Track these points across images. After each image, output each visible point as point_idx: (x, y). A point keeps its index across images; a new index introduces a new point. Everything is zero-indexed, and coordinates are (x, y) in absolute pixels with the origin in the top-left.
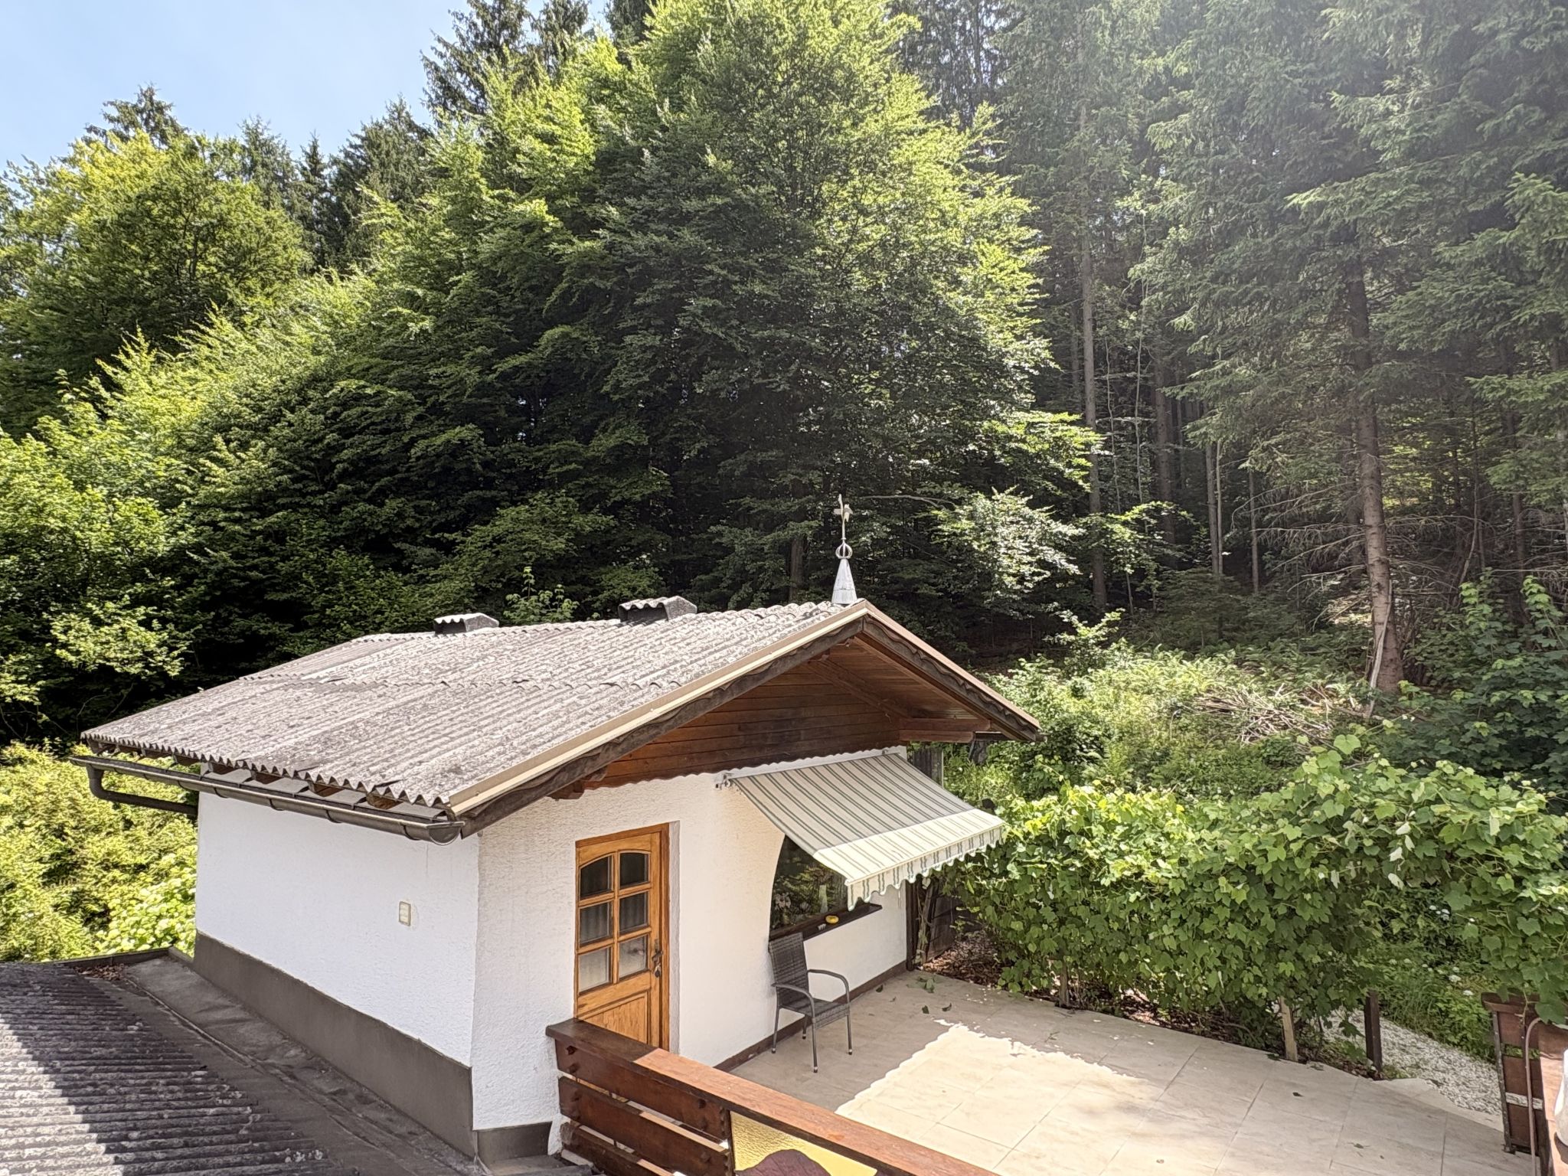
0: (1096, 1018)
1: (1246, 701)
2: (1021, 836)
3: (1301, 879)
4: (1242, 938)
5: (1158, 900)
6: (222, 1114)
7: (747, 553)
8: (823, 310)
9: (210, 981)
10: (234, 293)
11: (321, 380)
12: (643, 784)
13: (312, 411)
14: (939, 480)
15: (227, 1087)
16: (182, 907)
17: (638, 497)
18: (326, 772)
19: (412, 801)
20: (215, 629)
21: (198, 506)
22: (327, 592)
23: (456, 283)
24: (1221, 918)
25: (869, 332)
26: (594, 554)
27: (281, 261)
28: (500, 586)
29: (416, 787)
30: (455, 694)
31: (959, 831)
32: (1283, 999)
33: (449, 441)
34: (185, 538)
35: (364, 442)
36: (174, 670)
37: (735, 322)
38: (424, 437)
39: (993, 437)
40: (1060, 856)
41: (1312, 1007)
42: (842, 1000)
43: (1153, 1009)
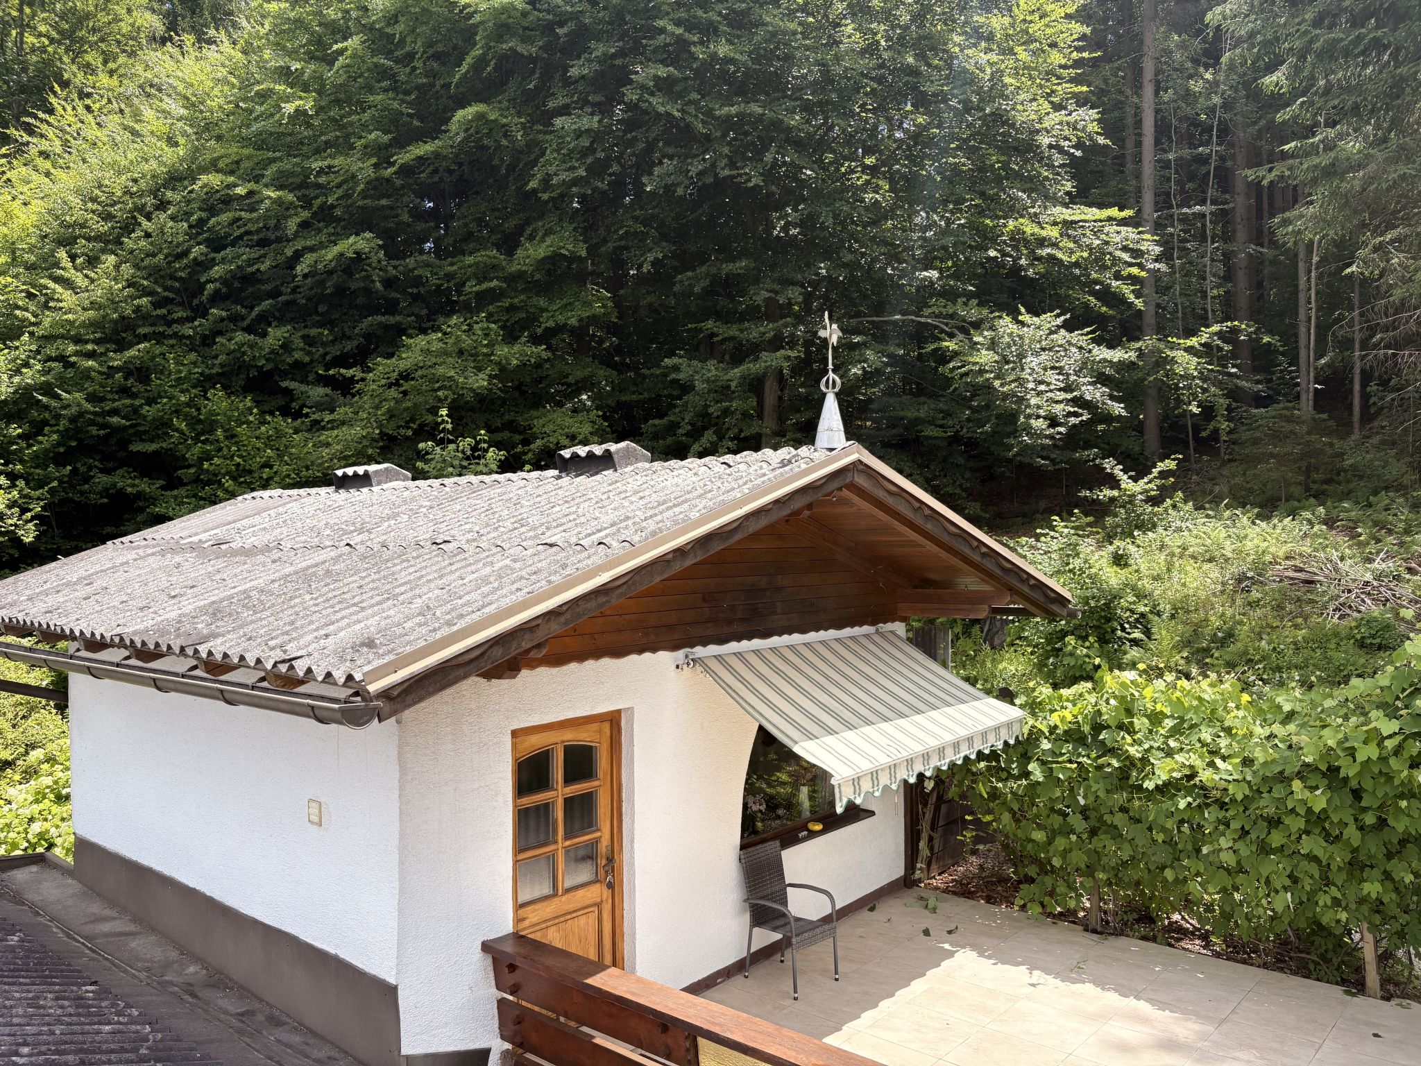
0: (1133, 946)
1: (1336, 570)
2: (1046, 731)
3: (1397, 782)
4: (1319, 853)
5: (1214, 808)
6: (119, 1032)
7: (710, 391)
8: (804, 77)
9: (93, 890)
10: (70, 71)
11: (181, 179)
12: (590, 664)
13: (173, 218)
14: (950, 295)
15: (122, 1004)
16: (55, 809)
17: (573, 322)
18: (218, 647)
19: (320, 679)
20: (73, 487)
21: (43, 337)
22: (203, 442)
23: (341, 52)
24: (1294, 829)
25: (862, 106)
26: (523, 393)
27: (125, 28)
28: (410, 433)
29: (323, 664)
30: (363, 558)
31: (970, 723)
32: (1366, 925)
33: (342, 255)
34: (30, 376)
35: (238, 257)
36: (28, 535)
37: (695, 96)
38: (311, 249)
39: (1018, 239)
40: (1093, 755)
41: (1401, 935)
42: (827, 920)
43: (1205, 937)
